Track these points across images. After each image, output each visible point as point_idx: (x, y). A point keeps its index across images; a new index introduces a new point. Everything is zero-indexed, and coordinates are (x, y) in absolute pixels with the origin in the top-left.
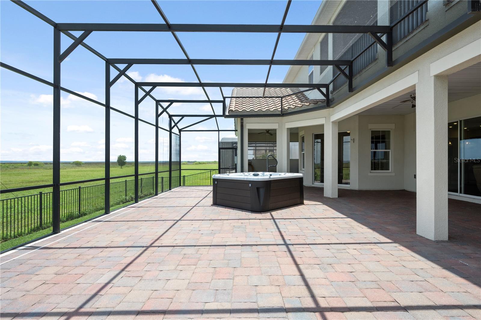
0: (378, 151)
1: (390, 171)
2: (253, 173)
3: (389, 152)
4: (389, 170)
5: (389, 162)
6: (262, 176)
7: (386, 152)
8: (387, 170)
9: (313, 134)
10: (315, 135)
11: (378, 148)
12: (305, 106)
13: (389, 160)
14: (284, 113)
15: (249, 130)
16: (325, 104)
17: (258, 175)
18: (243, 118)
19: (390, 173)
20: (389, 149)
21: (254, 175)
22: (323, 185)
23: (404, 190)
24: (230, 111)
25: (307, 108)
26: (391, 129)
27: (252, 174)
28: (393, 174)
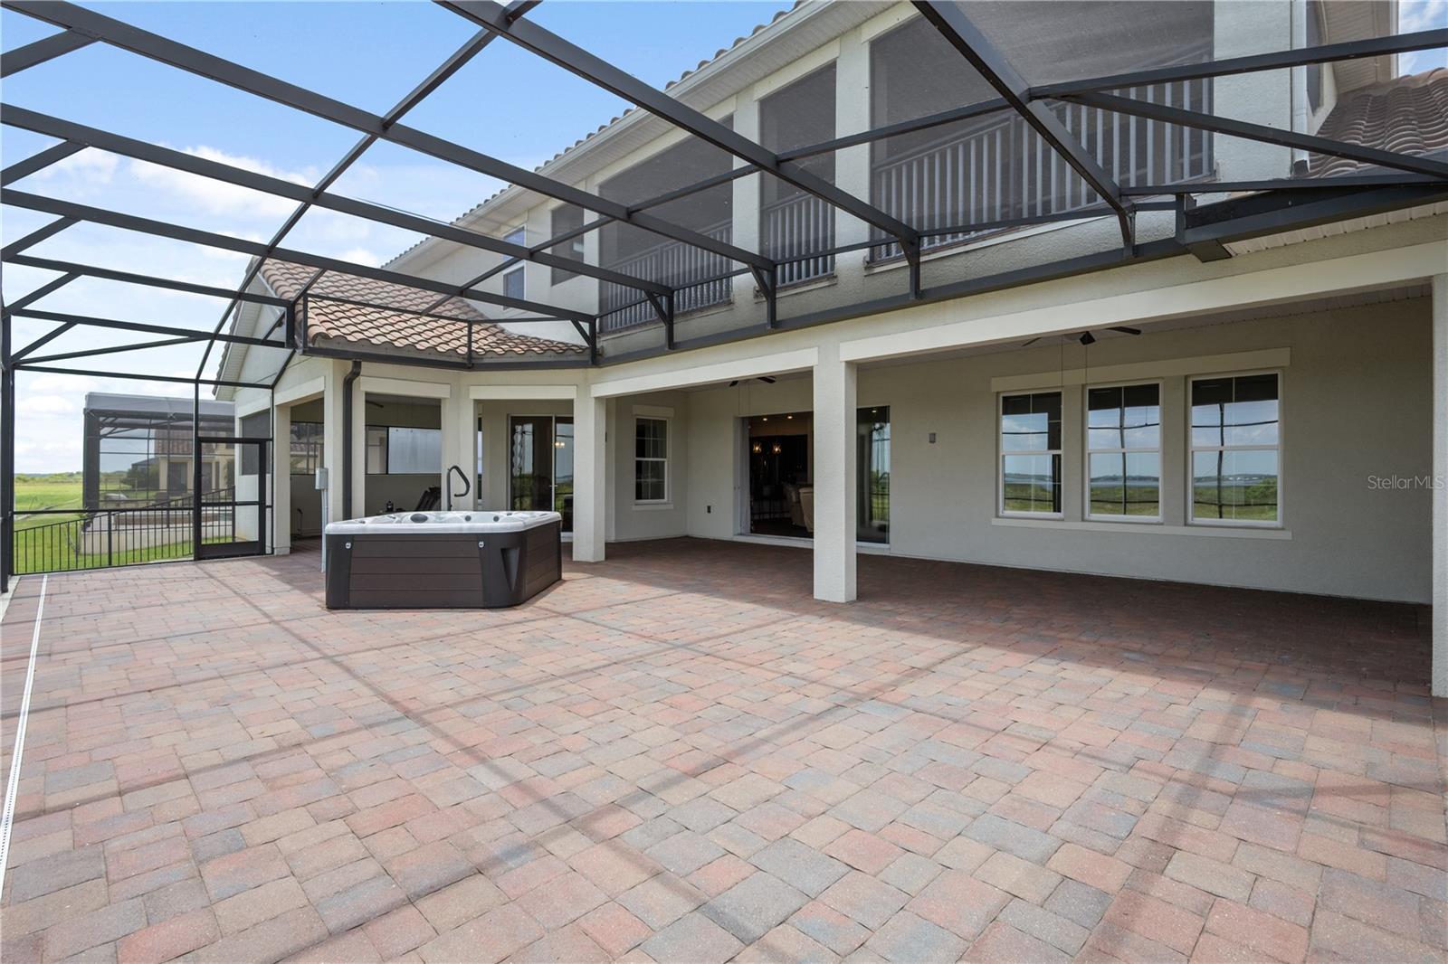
0: (646, 462)
1: (666, 500)
2: (412, 514)
3: (663, 462)
4: (663, 498)
5: (663, 482)
6: (435, 522)
7: (657, 462)
8: (659, 498)
9: (508, 415)
10: (512, 417)
11: (646, 455)
12: (513, 354)
13: (663, 478)
14: (470, 363)
15: (367, 394)
16: (587, 357)
17: (424, 519)
18: (360, 362)
19: (665, 504)
20: (662, 457)
21: (415, 519)
22: (572, 538)
23: (687, 537)
24: (319, 337)
25: (536, 360)
26: (668, 418)
27: (409, 517)
28: (671, 507)
